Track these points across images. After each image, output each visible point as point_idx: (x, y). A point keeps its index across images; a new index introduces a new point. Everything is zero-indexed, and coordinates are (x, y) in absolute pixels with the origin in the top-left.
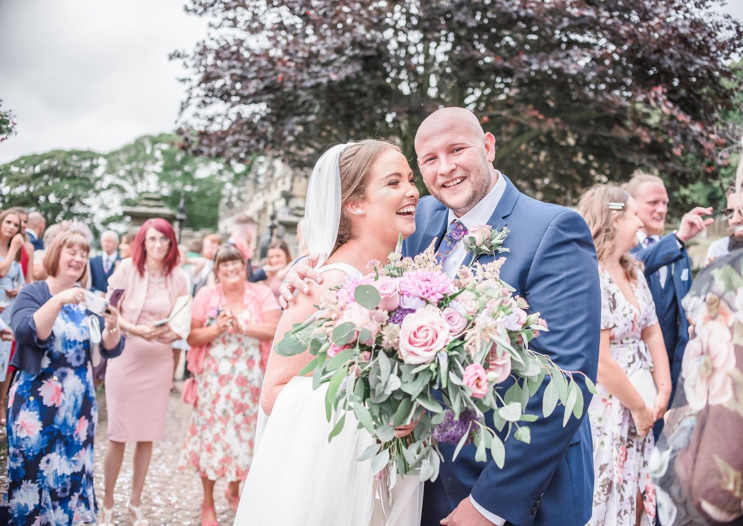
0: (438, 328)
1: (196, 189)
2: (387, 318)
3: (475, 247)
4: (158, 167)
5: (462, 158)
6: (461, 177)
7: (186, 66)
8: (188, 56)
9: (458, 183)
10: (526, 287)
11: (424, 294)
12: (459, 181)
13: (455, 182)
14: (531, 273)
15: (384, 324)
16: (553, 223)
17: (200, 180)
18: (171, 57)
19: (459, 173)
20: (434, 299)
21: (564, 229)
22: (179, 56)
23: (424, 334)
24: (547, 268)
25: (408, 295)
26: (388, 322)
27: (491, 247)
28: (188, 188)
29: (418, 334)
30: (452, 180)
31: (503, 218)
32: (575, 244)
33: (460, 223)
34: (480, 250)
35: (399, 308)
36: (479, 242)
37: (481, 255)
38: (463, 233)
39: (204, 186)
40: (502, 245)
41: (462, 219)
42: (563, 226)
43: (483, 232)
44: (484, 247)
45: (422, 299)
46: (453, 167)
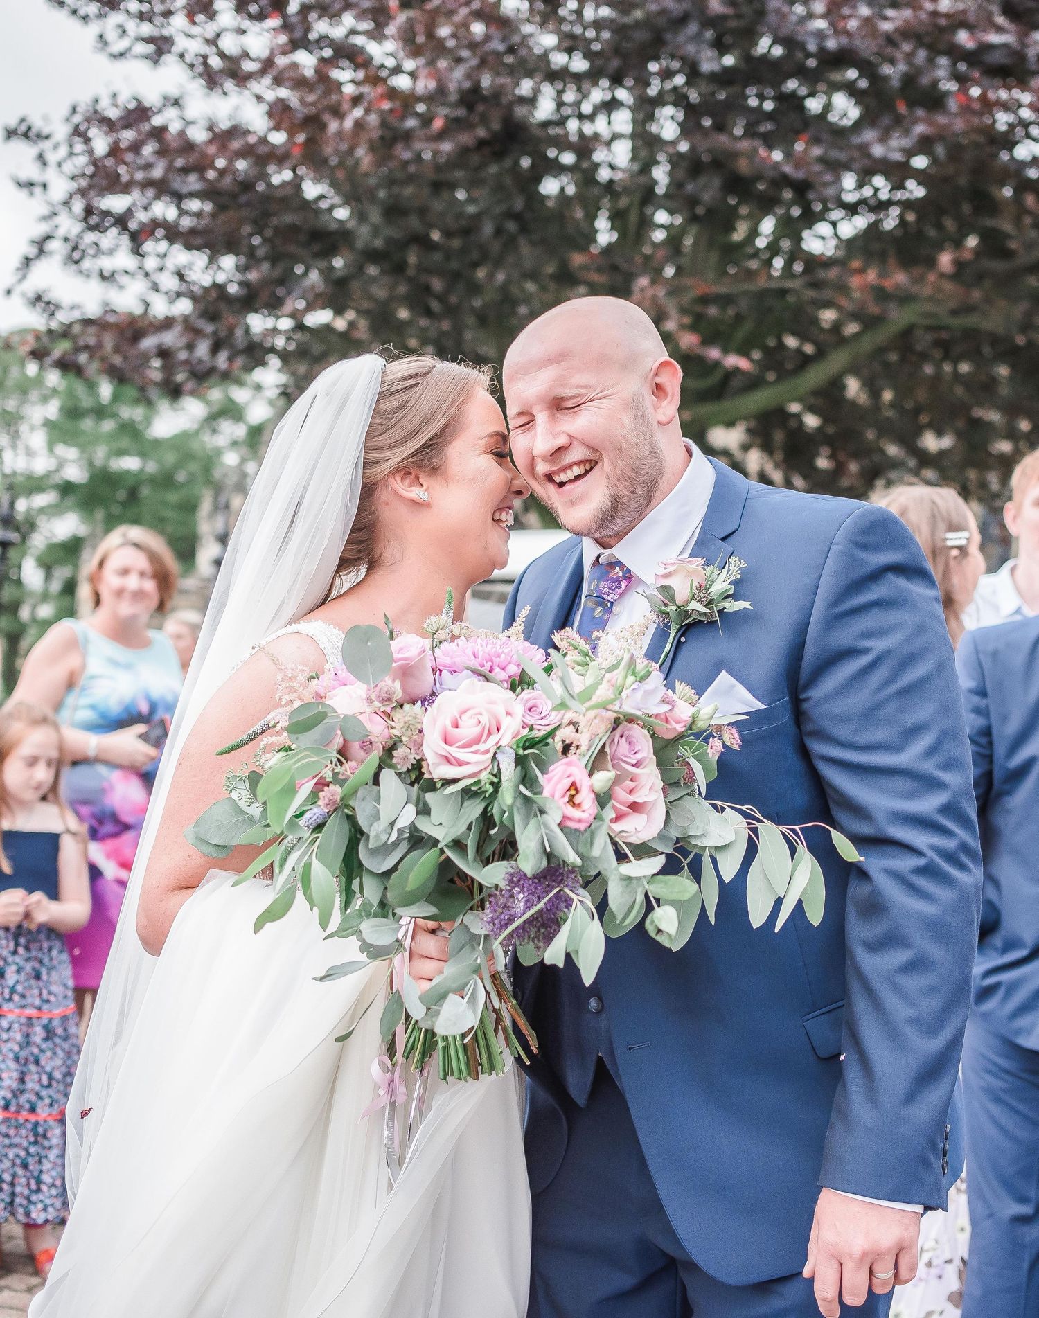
1: (152, 467)
3: (674, 608)
4: (52, 410)
5: (581, 423)
6: (584, 462)
7: (41, 159)
8: (47, 137)
9: (577, 478)
10: (802, 682)
12: (577, 471)
13: (570, 474)
14: (810, 650)
16: (839, 537)
17: (157, 443)
18: (10, 134)
19: (577, 453)
21: (864, 547)
22: (26, 135)
24: (845, 636)
27: (709, 604)
28: (130, 463)
30: (564, 469)
31: (723, 539)
32: (891, 576)
33: (616, 563)
34: (687, 614)
36: (682, 595)
37: (689, 626)
38: (624, 584)
39: (170, 458)
40: (734, 596)
41: (620, 551)
42: (862, 540)
43: (690, 573)
44: (695, 606)
46: (562, 441)
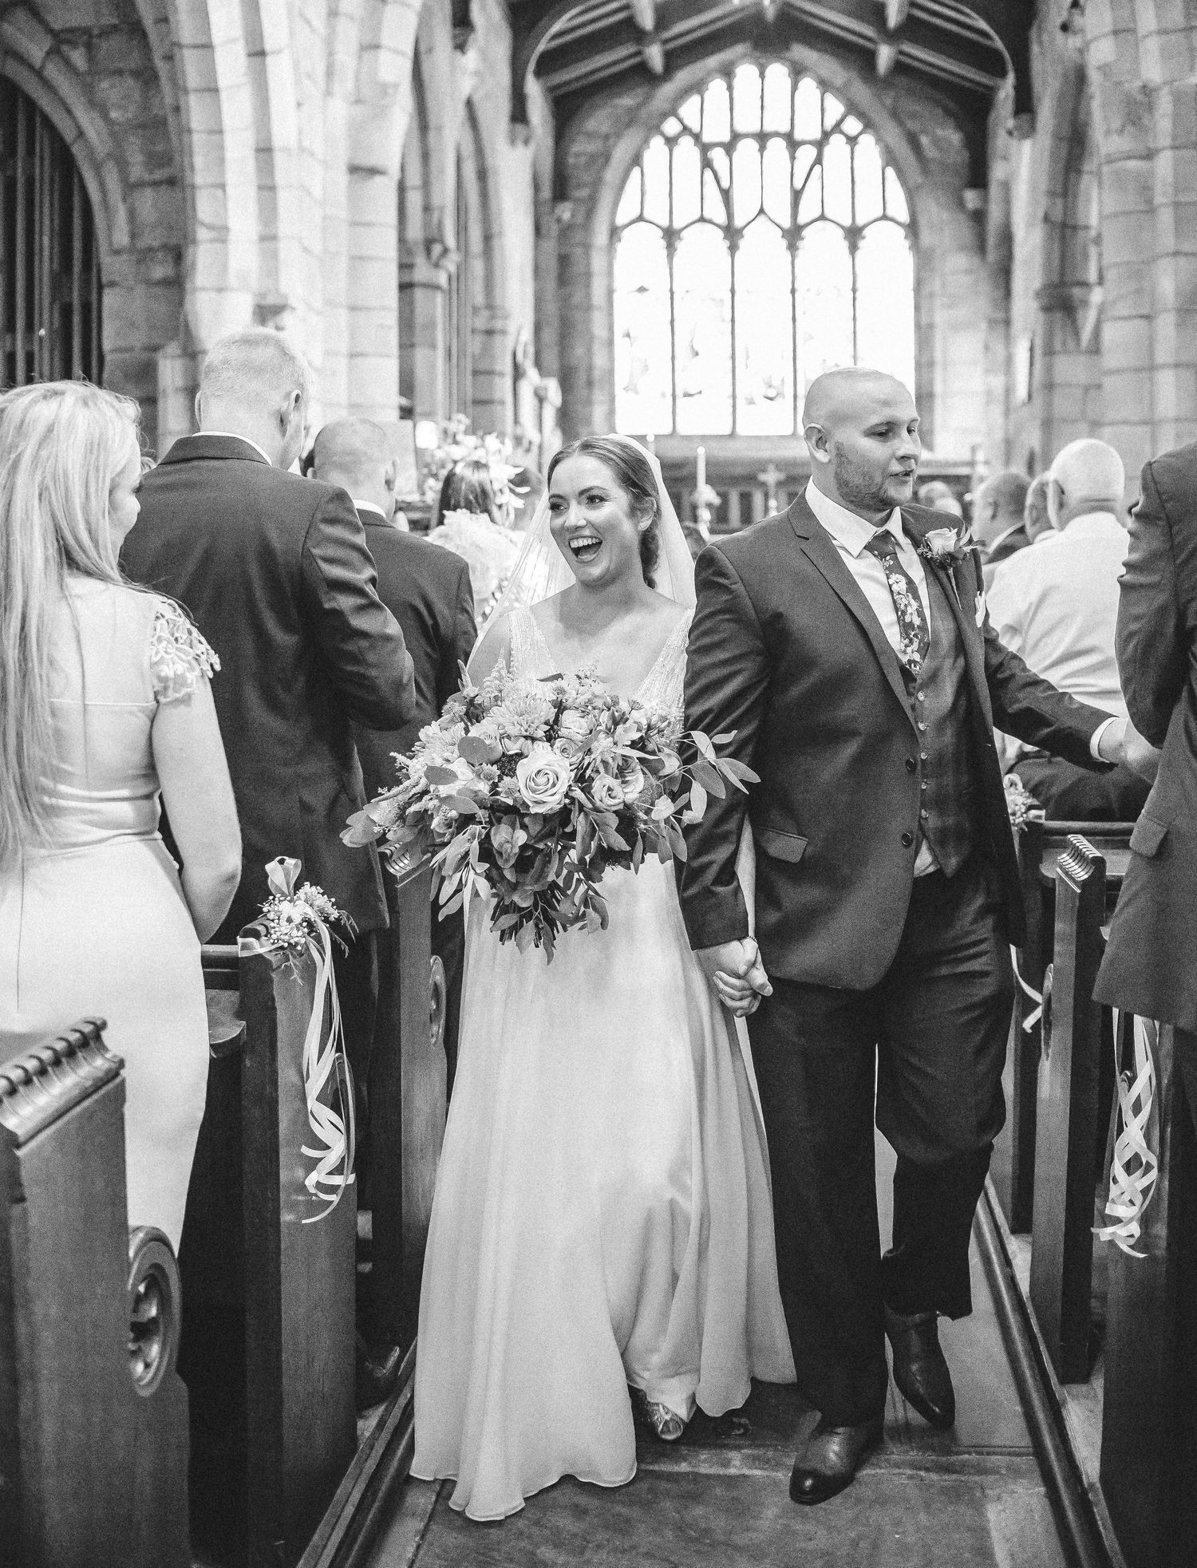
0: (558, 769)
2: (499, 772)
11: (526, 731)
15: (496, 781)
20: (540, 734)
23: (544, 779)
25: (509, 737)
26: (500, 778)
29: (537, 780)
35: (504, 755)
45: (526, 737)
